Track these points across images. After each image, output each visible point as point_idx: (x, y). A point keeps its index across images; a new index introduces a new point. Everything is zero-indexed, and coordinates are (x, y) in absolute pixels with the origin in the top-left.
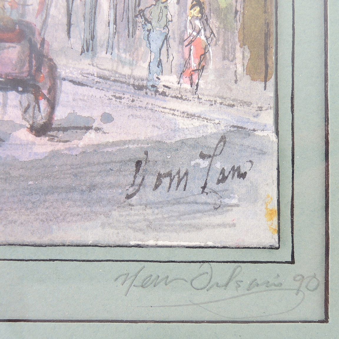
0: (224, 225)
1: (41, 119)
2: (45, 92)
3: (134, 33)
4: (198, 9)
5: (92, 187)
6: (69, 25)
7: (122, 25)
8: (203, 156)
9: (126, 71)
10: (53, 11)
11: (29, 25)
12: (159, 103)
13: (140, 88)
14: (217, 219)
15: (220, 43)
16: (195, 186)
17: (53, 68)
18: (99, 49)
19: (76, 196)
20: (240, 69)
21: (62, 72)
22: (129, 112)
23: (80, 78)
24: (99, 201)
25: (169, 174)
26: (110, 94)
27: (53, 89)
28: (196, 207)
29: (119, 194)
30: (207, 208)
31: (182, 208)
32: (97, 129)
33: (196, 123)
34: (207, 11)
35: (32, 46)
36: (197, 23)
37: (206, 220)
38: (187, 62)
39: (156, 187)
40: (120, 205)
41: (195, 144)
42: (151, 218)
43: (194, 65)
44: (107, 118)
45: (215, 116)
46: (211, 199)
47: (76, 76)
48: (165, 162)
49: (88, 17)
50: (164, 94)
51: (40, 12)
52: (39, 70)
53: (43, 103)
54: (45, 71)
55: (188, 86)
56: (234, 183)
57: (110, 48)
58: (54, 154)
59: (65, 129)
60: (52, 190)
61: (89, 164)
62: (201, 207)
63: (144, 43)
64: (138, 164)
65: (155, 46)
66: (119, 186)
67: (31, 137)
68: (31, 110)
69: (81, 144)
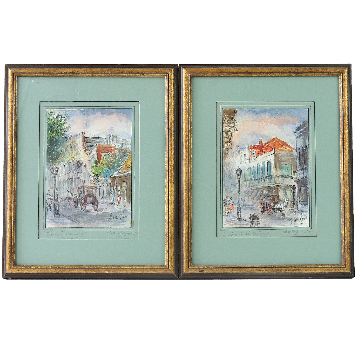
0: (123, 225)
1: (96, 209)
2: (96, 204)
3: (110, 195)
4: (119, 191)
5: (103, 219)
6: (100, 194)
7: (108, 194)
8: (120, 214)
9: (109, 201)
10: (97, 192)
11: (93, 194)
12: (113, 206)
13: (111, 204)
14: (123, 224)
15: (123, 197)
16: (119, 219)
17: (97, 201)
18: (104, 198)
19: (101, 220)
20: (126, 201)
21: (99, 201)
22: (109, 207)
23: (102, 202)
24: (105, 221)
25: (115, 217)
26: (106, 205)
27: (97, 204)
28: (119, 222)
29: (108, 220)
30: (121, 222)
31: (117, 222)
32: (104, 210)
33: (119, 209)
34: (121, 192)
35: (94, 197)
36: (119, 194)
37: (121, 224)
38: (118, 200)
39: (113, 219)
40: (108, 222)
41: (119, 212)
42: (112, 224)
43: (119, 200)
44: (106, 208)
45: (122, 208)
46: (122, 221)
47: (101, 202)
48: (115, 215)
49: (102, 193)
50: (114, 205)
51: (95, 192)
52: (95, 201)
53: (96, 206)
54: (96, 201)
55: (118, 203)
56: (125, 218)
57: (106, 198)
58: (98, 214)
59: (99, 210)
60: (97, 219)
61: (103, 215)
62: (120, 222)
63: (111, 197)
64: (110, 215)
65: (113, 197)
66: (108, 219)
67: (94, 211)
68: (94, 207)
69: (102, 212)
